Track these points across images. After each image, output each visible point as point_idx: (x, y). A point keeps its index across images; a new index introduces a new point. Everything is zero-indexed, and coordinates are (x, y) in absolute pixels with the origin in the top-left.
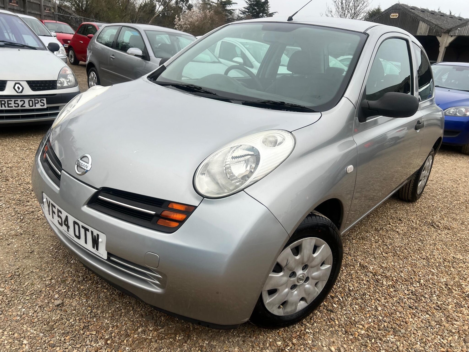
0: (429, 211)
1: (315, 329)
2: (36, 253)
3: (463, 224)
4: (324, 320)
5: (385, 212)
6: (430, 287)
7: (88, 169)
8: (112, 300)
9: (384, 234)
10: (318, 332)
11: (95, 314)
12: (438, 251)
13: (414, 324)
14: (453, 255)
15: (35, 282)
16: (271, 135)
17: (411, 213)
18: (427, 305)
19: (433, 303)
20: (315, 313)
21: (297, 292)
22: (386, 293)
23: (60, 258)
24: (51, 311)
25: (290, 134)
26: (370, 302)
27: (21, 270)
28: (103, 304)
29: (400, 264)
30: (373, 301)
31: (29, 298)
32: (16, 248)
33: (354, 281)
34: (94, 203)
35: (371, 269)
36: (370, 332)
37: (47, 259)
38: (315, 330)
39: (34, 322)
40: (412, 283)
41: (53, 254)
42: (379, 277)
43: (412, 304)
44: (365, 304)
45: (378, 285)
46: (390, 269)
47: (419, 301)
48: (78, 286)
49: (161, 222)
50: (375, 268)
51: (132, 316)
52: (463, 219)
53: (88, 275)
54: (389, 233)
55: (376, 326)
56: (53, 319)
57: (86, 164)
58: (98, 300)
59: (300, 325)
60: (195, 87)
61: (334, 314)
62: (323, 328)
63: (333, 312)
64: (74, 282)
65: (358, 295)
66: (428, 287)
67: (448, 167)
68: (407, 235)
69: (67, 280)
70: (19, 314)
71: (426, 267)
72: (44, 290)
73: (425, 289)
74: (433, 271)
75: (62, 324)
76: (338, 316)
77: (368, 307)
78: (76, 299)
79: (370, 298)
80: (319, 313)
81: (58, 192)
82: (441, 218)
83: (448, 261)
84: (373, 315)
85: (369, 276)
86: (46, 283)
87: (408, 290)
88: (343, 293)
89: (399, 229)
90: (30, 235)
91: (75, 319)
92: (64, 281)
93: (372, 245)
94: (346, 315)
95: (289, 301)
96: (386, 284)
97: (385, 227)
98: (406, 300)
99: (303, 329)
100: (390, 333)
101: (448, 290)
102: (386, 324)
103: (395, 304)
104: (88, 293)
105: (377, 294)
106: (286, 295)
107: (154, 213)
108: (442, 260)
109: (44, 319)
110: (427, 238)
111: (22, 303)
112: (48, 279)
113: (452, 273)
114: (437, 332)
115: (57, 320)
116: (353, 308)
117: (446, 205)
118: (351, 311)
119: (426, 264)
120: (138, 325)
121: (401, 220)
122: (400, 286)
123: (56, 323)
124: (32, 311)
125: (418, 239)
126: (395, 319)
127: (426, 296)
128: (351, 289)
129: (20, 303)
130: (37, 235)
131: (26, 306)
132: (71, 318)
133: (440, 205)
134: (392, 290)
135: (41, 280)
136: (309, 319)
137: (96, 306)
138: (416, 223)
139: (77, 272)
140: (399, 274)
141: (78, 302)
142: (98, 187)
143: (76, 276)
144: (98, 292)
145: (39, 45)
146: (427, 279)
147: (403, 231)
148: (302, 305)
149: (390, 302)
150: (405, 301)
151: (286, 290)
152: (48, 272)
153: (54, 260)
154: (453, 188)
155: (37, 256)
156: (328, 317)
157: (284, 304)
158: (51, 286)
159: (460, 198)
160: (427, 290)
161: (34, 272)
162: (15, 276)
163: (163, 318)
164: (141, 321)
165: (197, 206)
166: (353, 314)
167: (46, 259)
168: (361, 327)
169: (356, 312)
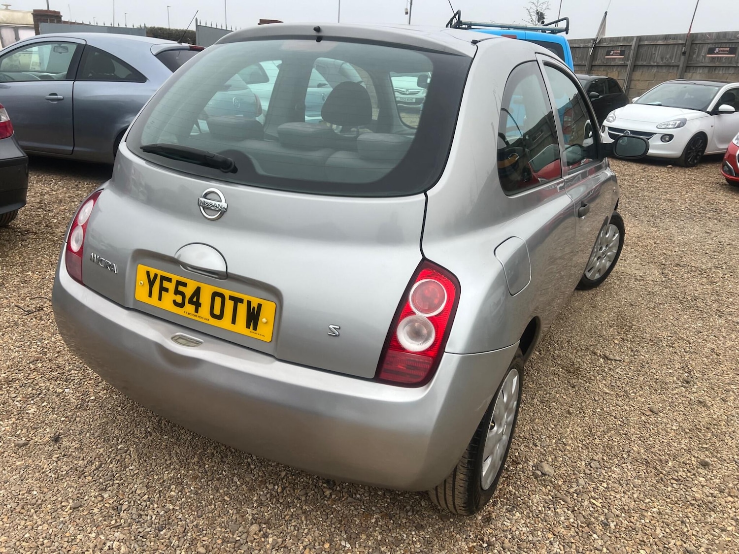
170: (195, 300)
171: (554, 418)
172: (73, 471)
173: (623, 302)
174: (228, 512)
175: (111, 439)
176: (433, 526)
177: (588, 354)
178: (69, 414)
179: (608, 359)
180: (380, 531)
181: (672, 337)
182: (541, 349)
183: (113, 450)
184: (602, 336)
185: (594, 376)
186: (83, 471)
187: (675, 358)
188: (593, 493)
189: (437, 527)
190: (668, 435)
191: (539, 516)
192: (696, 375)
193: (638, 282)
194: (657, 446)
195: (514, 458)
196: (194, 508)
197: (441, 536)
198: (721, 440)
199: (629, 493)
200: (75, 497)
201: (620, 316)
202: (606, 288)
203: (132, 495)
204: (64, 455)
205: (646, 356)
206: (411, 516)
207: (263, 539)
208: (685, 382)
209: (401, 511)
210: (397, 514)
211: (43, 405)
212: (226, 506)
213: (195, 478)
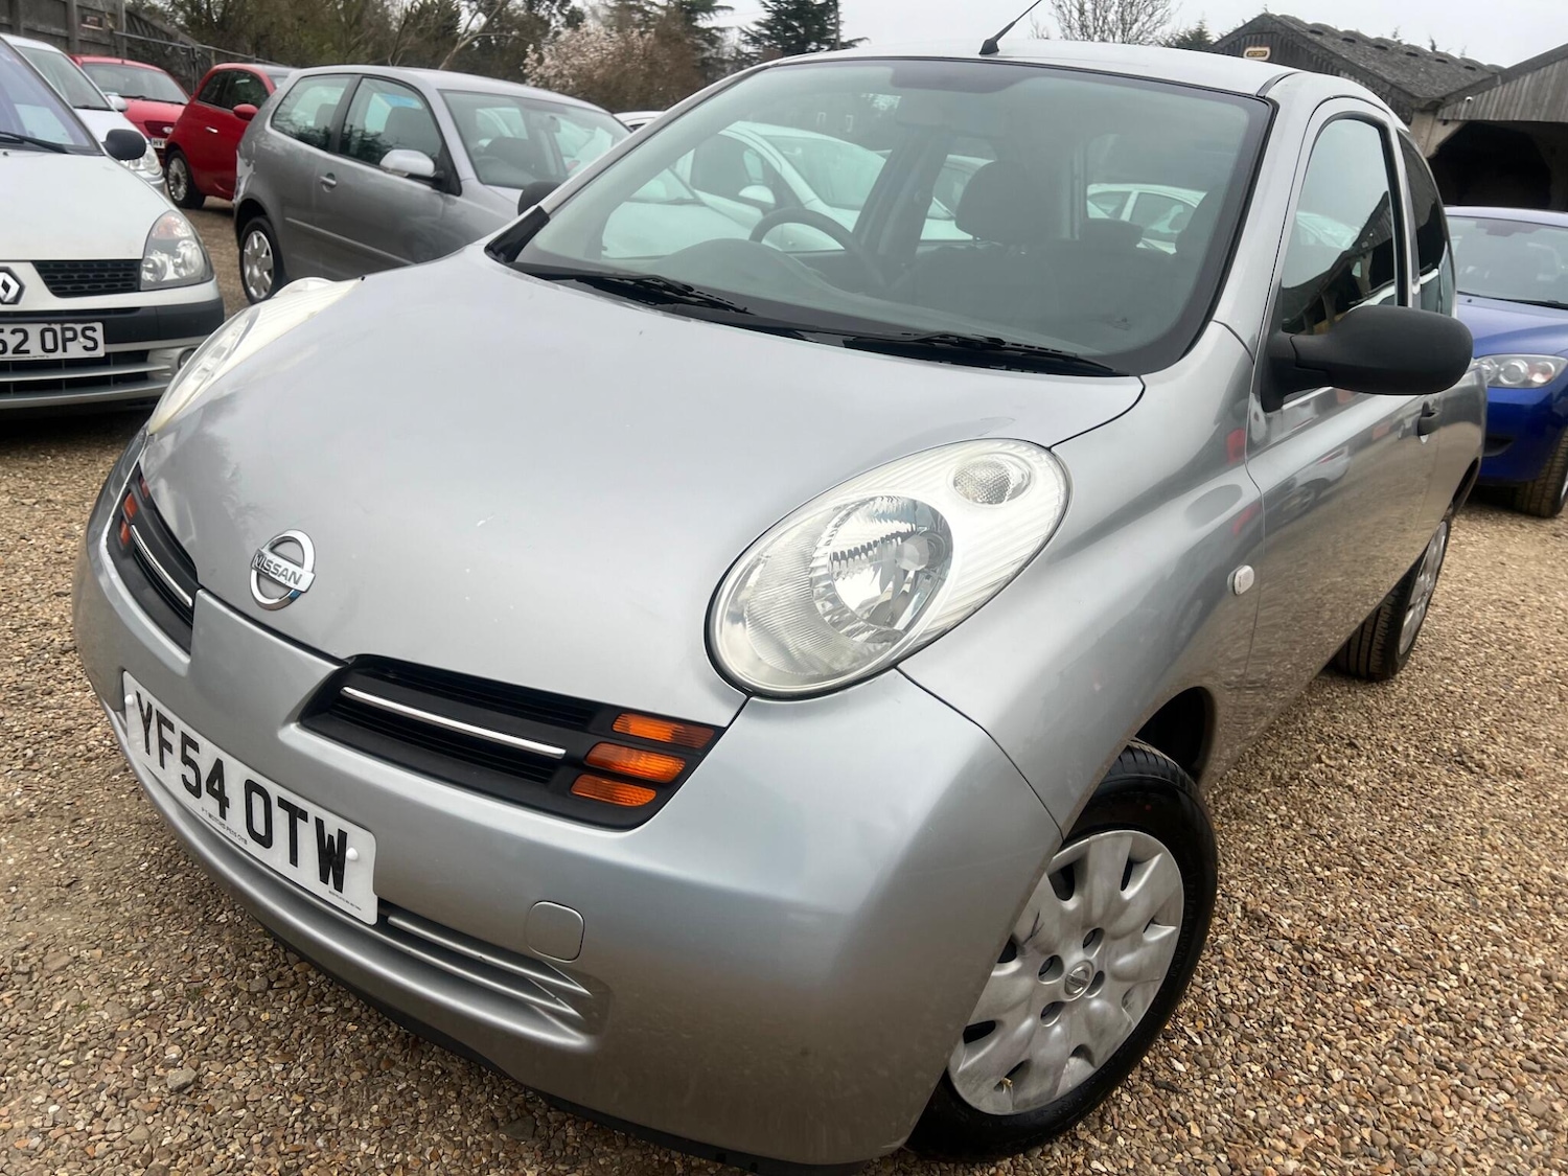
0: (1441, 711)
1: (1120, 1157)
2: (87, 888)
3: (1563, 757)
4: (1150, 1124)
5: (1296, 717)
6: (1493, 988)
7: (302, 587)
8: (379, 1063)
9: (1304, 795)
10: (1135, 1169)
11: (319, 1121)
12: (1496, 856)
13: (1461, 1127)
14: (1548, 870)
15: (89, 998)
16: (979, 459)
17: (1383, 719)
18: (1496, 1057)
19: (1515, 1046)
20: (1114, 1095)
21: (1064, 1029)
22: (1351, 1016)
23: (176, 902)
24: (157, 1112)
25: (1045, 456)
26: (1299, 1052)
27: (36, 954)
28: (345, 1078)
29: (1382, 907)
30: (1310, 1045)
31: (70, 1062)
32: (14, 870)
33: (1235, 972)
34: (327, 714)
35: (1286, 926)
36: (1318, 1165)
37: (129, 907)
38: (1124, 1163)
39: (96, 1154)
40: (1433, 976)
41: (152, 888)
42: (1316, 954)
43: (1445, 1055)
44: (1283, 1058)
45: (1318, 987)
46: (1349, 926)
47: (1467, 1041)
48: (251, 1013)
49: (585, 787)
50: (1298, 923)
51: (458, 1123)
52: (1558, 737)
53: (286, 968)
54: (1323, 792)
55: (1334, 1141)
56: (163, 1144)
57: (292, 567)
58: (326, 1064)
59: (1067, 1145)
60: (669, 286)
61: (1181, 1099)
62: (1148, 1153)
63: (1175, 1091)
64: (233, 996)
65: (1256, 1025)
66: (1487, 988)
67: (1475, 558)
68: (1384, 797)
69: (209, 989)
70: (36, 1125)
71: (1468, 914)
72: (125, 1029)
73: (1478, 997)
74: (1493, 927)
75: (200, 1163)
76: (1196, 1107)
77: (1297, 1071)
78: (246, 1064)
79: (1299, 1036)
80: (1126, 1097)
81: (183, 672)
82: (1485, 736)
83: (1537, 891)
84: (1317, 1101)
85: (1281, 954)
86: (131, 1003)
87: (1421, 1003)
88: (1200, 1020)
89: (1353, 778)
90: (62, 817)
91: (245, 1141)
92: (197, 994)
93: (1273, 837)
94: (1222, 1100)
95: (1035, 1061)
96: (1343, 981)
97: (1307, 772)
98: (1424, 1039)
99: (1080, 1160)
100: (1387, 1165)
101: (1555, 997)
102: (1366, 1133)
103: (1388, 1056)
104: (288, 1037)
105: (1320, 1020)
106: (1026, 1041)
107: (562, 751)
108: (1517, 887)
109: (132, 1143)
110: (1451, 809)
111: (45, 1083)
112: (137, 985)
113: (1558, 934)
114: (1548, 1157)
115: (181, 1146)
116: (1245, 1075)
117: (1494, 689)
118: (1240, 1086)
119: (1468, 905)
120: (484, 1160)
121: (1356, 747)
122: (1394, 987)
123: (176, 1160)
124: (84, 1111)
125: (1421, 813)
126: (1396, 1114)
127: (1489, 1023)
128: (1227, 1001)
129: (37, 1080)
130: (88, 820)
131: (61, 1092)
132: (232, 1137)
133: (1474, 690)
134: (1367, 1003)
135: (111, 990)
136: (1097, 1121)
137: (323, 1089)
138: (1408, 755)
139: (245, 956)
140: (1382, 944)
141: (253, 1072)
142: (342, 656)
143: (239, 973)
144: (327, 1032)
145: (73, 136)
146: (1481, 958)
147: (1367, 783)
148: (1076, 1071)
149: (1369, 1049)
150: (1420, 1043)
151: (1028, 1023)
152: (134, 958)
153: (156, 911)
154: (1507, 632)
155: (94, 900)
156: (1161, 1112)
157: (1019, 1072)
158: (151, 1014)
159: (1535, 666)
160: (1488, 1000)
161: (86, 960)
162: (15, 978)
163: (571, 1131)
164: (490, 1144)
165: (725, 725)
166: (1246, 1099)
167: (126, 910)
168: (1282, 1145)
169: (1258, 1089)
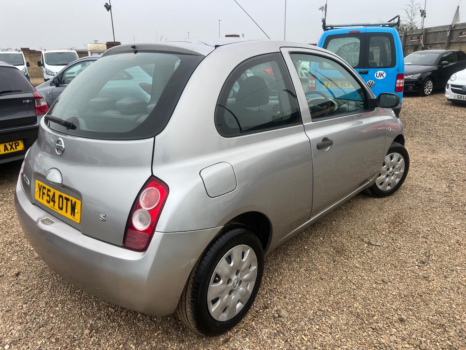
170: (53, 199)
171: (309, 281)
172: (16, 292)
173: (405, 206)
174: (80, 321)
175: (43, 276)
176: (190, 341)
177: (358, 240)
178: (30, 261)
179: (371, 244)
180: (157, 341)
181: (429, 231)
182: (325, 236)
183: (41, 282)
184: (375, 229)
185: (353, 255)
186: (21, 292)
187: (423, 246)
188: (307, 331)
189: (192, 342)
190: (387, 298)
191: (261, 342)
192: (433, 258)
193: (425, 192)
194: (373, 305)
195: (266, 305)
196: (63, 317)
197: (192, 348)
198: (427, 305)
199: (334, 334)
200: (10, 306)
201: (398, 215)
202: (397, 197)
203: (37, 307)
204: (17, 283)
205: (402, 243)
206: (180, 334)
207: (89, 339)
208: (421, 263)
209: (175, 330)
210: (172, 332)
211: (21, 256)
212: (80, 318)
213: (74, 301)
